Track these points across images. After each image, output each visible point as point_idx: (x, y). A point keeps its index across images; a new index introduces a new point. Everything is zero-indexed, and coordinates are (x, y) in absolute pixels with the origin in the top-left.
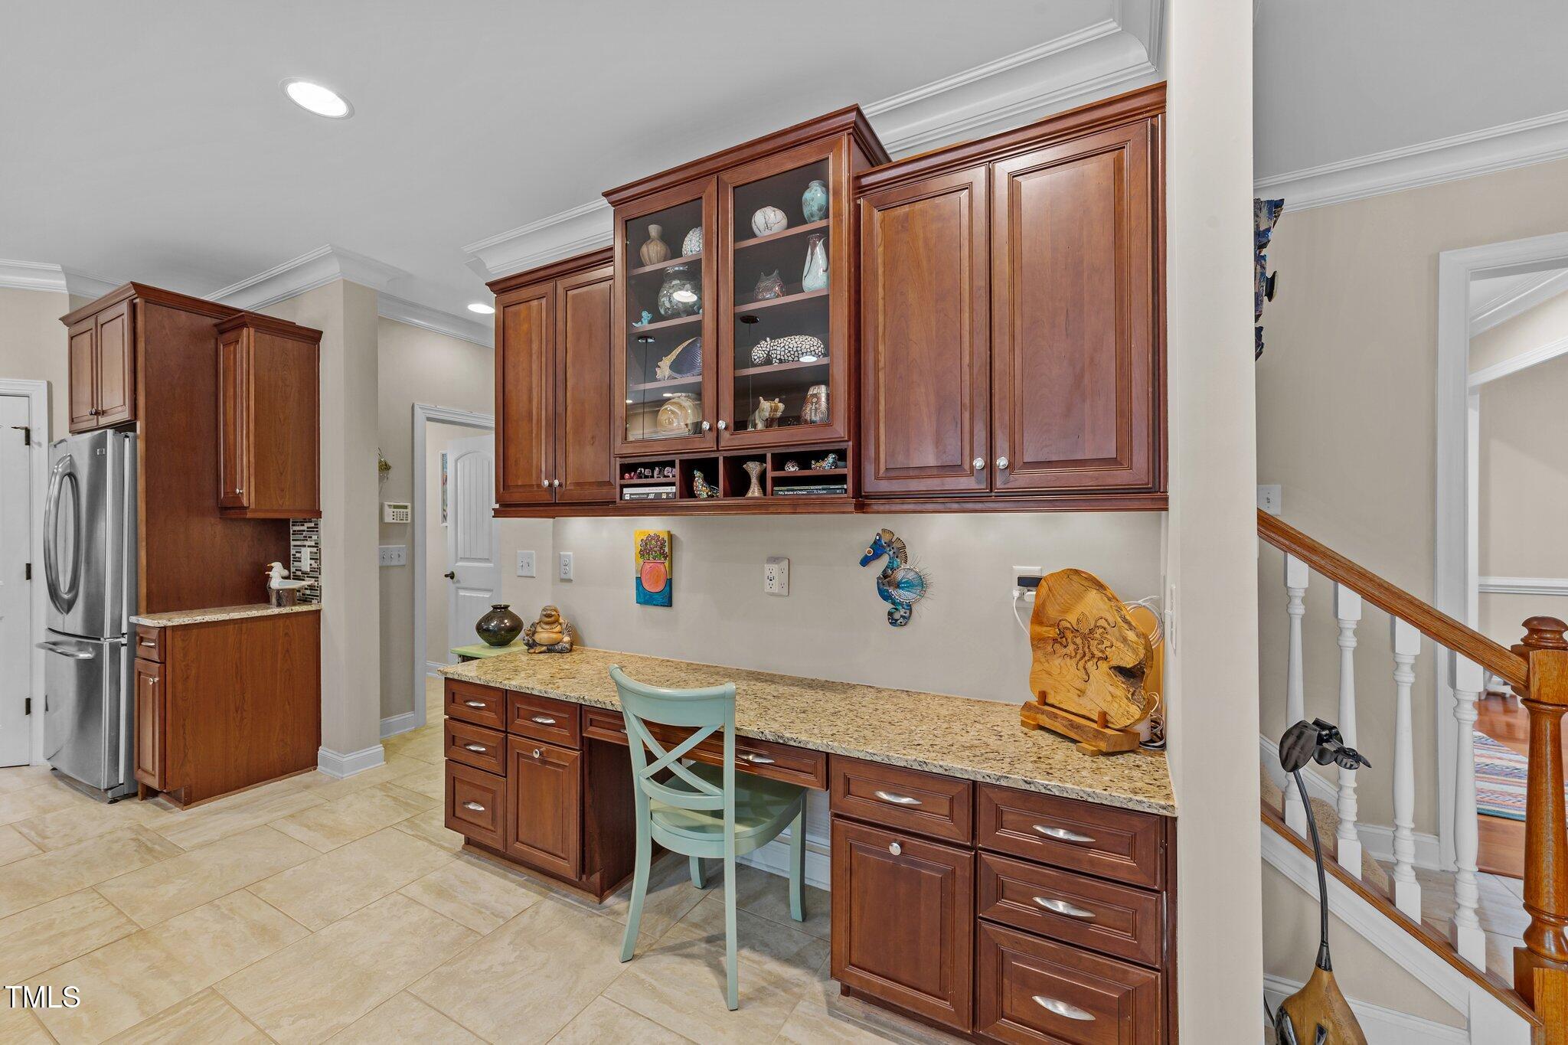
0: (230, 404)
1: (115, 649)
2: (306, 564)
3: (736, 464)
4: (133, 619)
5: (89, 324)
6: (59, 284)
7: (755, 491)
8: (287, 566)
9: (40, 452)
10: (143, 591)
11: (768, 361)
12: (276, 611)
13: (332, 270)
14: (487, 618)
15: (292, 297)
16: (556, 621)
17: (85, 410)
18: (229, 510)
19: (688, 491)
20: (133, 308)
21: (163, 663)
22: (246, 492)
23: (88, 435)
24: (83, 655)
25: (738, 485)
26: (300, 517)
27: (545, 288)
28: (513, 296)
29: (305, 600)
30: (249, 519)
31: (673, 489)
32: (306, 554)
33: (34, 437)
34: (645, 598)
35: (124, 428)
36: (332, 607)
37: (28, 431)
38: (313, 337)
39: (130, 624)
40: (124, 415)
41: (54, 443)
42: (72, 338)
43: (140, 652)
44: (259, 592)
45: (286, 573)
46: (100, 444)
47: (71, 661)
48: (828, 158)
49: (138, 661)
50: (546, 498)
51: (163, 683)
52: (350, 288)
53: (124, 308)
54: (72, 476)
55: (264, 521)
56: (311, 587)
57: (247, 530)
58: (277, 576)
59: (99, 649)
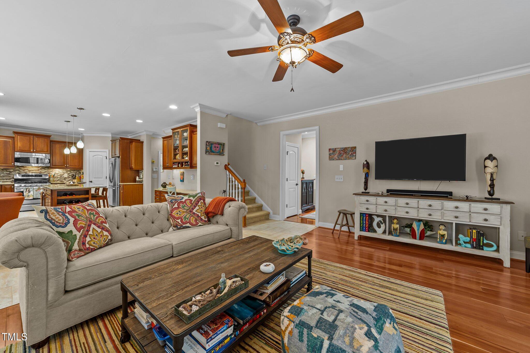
0: (131, 153)
1: (117, 187)
2: (141, 177)
3: (182, 163)
4: (120, 184)
5: (114, 142)
6: (110, 135)
7: (184, 166)
8: (139, 177)
9: (108, 160)
10: (121, 180)
11: (185, 151)
12: (137, 183)
13: (145, 133)
14: (163, 184)
15: (140, 136)
16: (171, 184)
17: (113, 154)
18: (131, 168)
19: (178, 166)
20: (120, 140)
21: (123, 189)
22: (133, 166)
23: (114, 158)
24: (114, 188)
25: (182, 165)
26: (141, 170)
27: (167, 139)
28: (165, 139)
29: (141, 182)
30: (134, 170)
31: (177, 166)
32: (141, 175)
33: (107, 158)
34: (181, 181)
35: (119, 157)
36: (145, 183)
37: (106, 157)
38: (142, 142)
39: (119, 184)
40: (119, 155)
41: (109, 159)
42: (112, 143)
43: (120, 188)
44: (135, 181)
45: (139, 178)
46: (116, 159)
47: (112, 189)
48: (188, 129)
49: (120, 189)
50: (167, 167)
51: (123, 192)
52: (147, 135)
53: (119, 140)
54: (112, 164)
55: (136, 170)
56: (142, 180)
57: (134, 172)
58: (137, 179)
59: (115, 188)
